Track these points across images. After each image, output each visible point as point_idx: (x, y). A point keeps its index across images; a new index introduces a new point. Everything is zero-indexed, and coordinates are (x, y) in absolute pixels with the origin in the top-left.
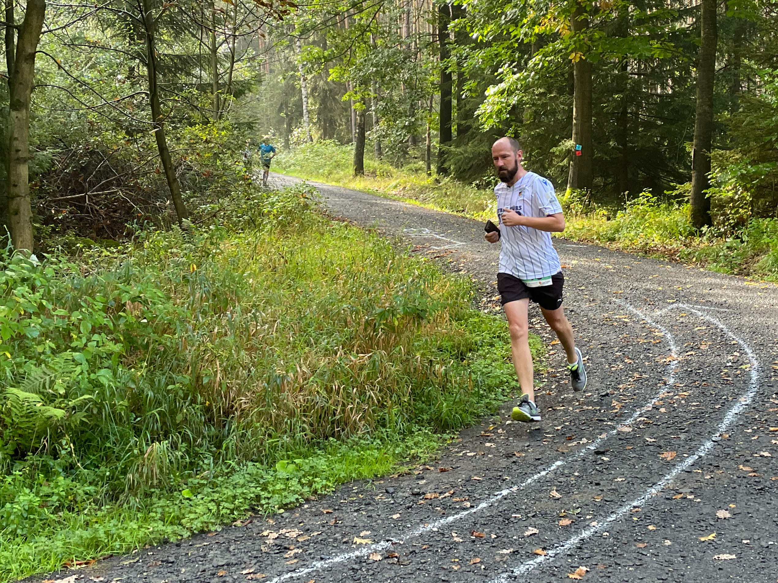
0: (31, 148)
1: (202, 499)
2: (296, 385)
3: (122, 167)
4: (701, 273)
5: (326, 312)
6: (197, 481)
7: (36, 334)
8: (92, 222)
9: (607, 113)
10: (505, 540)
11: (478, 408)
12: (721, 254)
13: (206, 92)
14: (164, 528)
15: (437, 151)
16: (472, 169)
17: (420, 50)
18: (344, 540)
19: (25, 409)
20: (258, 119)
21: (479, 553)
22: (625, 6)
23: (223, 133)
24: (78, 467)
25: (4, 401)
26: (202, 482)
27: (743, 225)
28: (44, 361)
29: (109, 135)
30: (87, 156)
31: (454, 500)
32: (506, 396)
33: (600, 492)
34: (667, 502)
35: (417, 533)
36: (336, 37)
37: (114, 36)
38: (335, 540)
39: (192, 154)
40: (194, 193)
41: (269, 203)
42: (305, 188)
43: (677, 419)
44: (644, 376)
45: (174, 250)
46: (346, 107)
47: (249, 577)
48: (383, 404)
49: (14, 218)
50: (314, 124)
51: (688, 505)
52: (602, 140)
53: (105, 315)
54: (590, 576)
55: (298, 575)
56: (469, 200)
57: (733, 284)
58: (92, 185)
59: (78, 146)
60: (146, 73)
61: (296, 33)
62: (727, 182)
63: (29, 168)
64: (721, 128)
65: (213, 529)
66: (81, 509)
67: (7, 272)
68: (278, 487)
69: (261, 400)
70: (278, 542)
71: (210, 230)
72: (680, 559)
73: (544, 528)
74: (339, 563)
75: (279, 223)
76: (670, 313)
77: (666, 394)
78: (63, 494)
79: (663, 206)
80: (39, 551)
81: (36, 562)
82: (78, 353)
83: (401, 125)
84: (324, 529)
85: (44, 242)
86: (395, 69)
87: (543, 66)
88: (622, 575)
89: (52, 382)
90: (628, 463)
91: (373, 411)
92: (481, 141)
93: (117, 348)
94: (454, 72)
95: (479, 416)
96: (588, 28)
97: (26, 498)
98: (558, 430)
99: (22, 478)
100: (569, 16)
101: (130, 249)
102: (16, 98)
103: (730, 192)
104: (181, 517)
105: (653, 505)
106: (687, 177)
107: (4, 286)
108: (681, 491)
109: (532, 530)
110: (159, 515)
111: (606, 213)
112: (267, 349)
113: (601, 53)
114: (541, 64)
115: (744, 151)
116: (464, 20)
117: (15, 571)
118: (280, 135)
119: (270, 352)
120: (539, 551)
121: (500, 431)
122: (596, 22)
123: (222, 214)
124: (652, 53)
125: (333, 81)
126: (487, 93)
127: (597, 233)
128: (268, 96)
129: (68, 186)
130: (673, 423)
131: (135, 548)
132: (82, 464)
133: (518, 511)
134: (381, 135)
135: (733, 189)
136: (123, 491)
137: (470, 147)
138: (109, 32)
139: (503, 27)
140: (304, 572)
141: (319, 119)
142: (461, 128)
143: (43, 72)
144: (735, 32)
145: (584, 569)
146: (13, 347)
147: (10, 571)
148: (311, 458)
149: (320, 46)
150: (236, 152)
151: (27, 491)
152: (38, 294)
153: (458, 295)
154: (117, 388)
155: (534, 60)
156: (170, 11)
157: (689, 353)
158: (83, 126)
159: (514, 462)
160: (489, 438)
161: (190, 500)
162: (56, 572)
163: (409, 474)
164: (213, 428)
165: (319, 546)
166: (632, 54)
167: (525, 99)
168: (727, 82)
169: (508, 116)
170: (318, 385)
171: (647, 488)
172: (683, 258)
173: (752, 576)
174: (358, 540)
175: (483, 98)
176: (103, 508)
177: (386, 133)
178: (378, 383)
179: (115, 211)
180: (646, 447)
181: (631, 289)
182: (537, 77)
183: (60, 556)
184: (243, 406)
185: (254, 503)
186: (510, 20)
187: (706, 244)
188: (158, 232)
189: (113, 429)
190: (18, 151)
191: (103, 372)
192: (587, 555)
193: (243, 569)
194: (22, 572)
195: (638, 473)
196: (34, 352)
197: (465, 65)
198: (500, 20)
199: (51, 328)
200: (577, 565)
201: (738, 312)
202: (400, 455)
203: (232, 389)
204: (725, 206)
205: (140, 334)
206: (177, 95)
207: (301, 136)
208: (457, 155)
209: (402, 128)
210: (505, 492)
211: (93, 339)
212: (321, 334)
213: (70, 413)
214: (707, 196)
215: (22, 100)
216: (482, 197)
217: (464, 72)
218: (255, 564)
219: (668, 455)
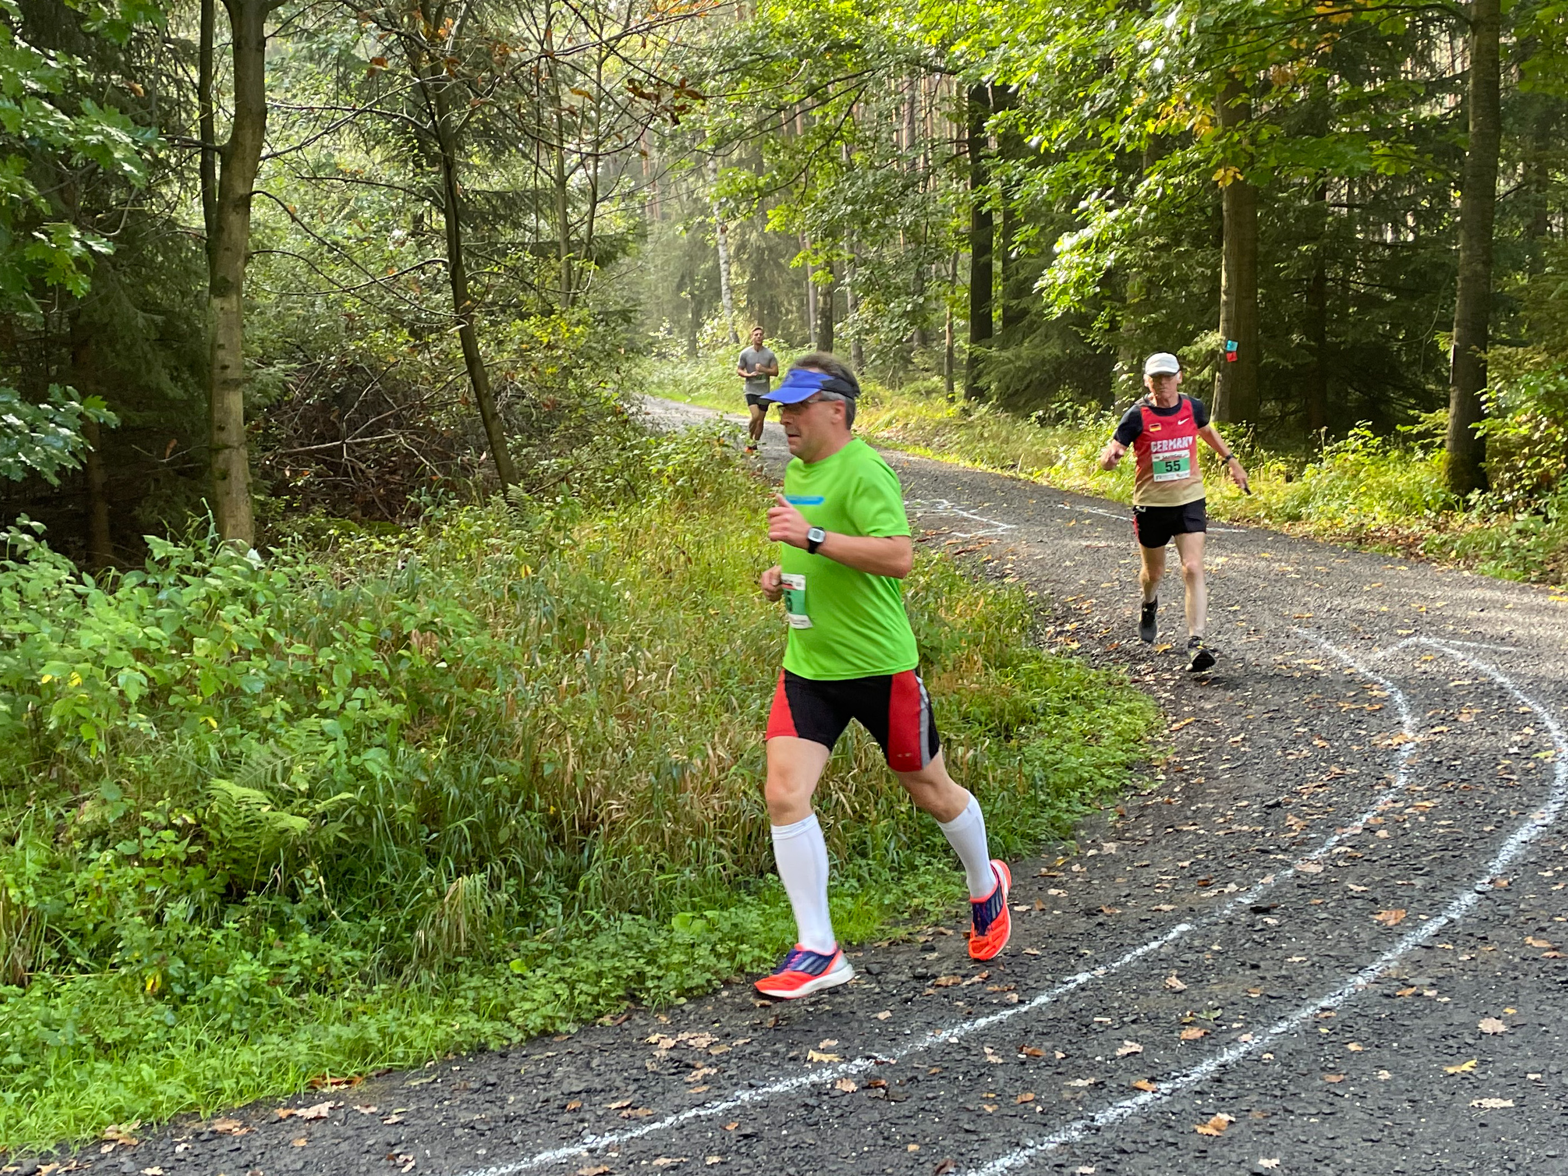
0: (248, 362)
1: (545, 976)
2: (707, 780)
3: (404, 394)
4: (1466, 579)
5: (759, 651)
6: (533, 946)
7: (259, 687)
8: (354, 492)
9: (1287, 280)
10: (1081, 1062)
11: (1037, 827)
12: (1506, 543)
13: (546, 258)
14: (479, 1025)
15: (965, 356)
16: (1030, 389)
17: (934, 170)
18: (791, 1054)
19: (242, 815)
20: (640, 304)
21: (1032, 1083)
22: (1320, 77)
23: (577, 330)
24: (333, 918)
25: (208, 801)
26: (545, 946)
27: (1549, 490)
28: (273, 734)
29: (380, 337)
30: (344, 375)
31: (989, 989)
32: (1089, 805)
33: (1257, 982)
34: (1385, 1001)
35: (920, 1046)
36: (779, 151)
37: (388, 160)
38: (776, 1054)
39: (525, 370)
40: (529, 438)
41: (660, 456)
42: (722, 428)
43: (1409, 851)
44: (1349, 770)
45: (493, 541)
46: (800, 278)
47: (625, 1113)
48: (861, 817)
49: (221, 486)
50: (742, 311)
51: (1425, 1009)
52: (1276, 332)
53: (374, 654)
54: (1235, 1130)
55: (709, 1112)
56: (1025, 446)
57: (1526, 600)
58: (353, 426)
59: (327, 358)
60: (443, 225)
61: (708, 147)
62: (1520, 406)
63: (245, 397)
64: (1507, 304)
65: (563, 1028)
66: (339, 989)
67: (208, 580)
68: (677, 958)
69: (644, 805)
70: (674, 1054)
71: (557, 504)
72: (1406, 1105)
73: (1153, 1043)
74: (782, 1094)
75: (677, 492)
76: (1402, 655)
77: (1390, 805)
78: (308, 962)
79: (1395, 454)
80: (269, 1059)
81: (264, 1077)
82: (329, 721)
83: (898, 311)
84: (756, 1035)
85: (273, 527)
86: (887, 207)
87: (1164, 195)
88: (1296, 1130)
89: (287, 770)
90: (1314, 928)
91: (844, 827)
92: (1047, 337)
93: (396, 712)
94: (997, 210)
95: (1037, 841)
96: (1250, 119)
97: (246, 968)
98: (1183, 868)
99: (238, 935)
100: (1212, 99)
101: (419, 539)
102: (220, 274)
103: (1525, 427)
104: (509, 1006)
105: (1358, 1006)
106: (1442, 399)
107: (204, 604)
108: (1411, 981)
109: (1131, 1047)
110: (470, 1003)
111: (1283, 467)
112: (655, 715)
113: (1274, 169)
114: (1160, 190)
115: (1553, 347)
116: (1016, 111)
117: (228, 1092)
118: (681, 332)
119: (660, 721)
120: (1143, 1084)
121: (1076, 868)
122: (1265, 108)
123: (578, 475)
124: (1374, 164)
125: (775, 232)
126: (1056, 248)
127: (1267, 506)
128: (659, 262)
129: (314, 428)
130: (1402, 858)
131: (431, 1058)
132: (340, 913)
133: (1105, 1011)
134: (862, 329)
135: (1530, 421)
136: (409, 959)
137: (1027, 349)
138: (378, 154)
139: (1088, 124)
140: (721, 1108)
141: (750, 301)
142: (1010, 314)
143: (266, 227)
144: (1537, 120)
145: (1225, 1117)
146: (221, 708)
147: (220, 1092)
148: (733, 909)
149: (750, 169)
150: (602, 363)
151: (248, 956)
152: (259, 618)
153: (1000, 620)
154: (396, 782)
155: (1146, 183)
156: (483, 113)
157: (1437, 729)
158: (336, 321)
159: (1100, 924)
160: (1056, 880)
161: (524, 978)
162: (297, 1096)
163: (909, 941)
164: (562, 854)
165: (747, 1065)
166: (1332, 167)
167: (1129, 256)
168: (1521, 216)
169: (1098, 289)
170: (744, 780)
171: (1347, 976)
172: (1431, 551)
173: (1543, 1139)
174: (816, 1056)
175: (1049, 257)
176: (375, 988)
177: (872, 325)
178: (854, 778)
179: (393, 472)
180: (1347, 902)
181: (1329, 610)
182: (1153, 215)
183: (304, 1069)
184: (615, 816)
185: (634, 986)
186: (1101, 110)
187: (1477, 525)
188: (468, 508)
189: (390, 852)
190: (225, 367)
191: (372, 753)
192: (1231, 1094)
193: (615, 1099)
194: (241, 1093)
195: (1332, 948)
196: (256, 718)
197: (1016, 197)
198: (1082, 109)
199: (285, 677)
200: (1211, 1110)
201: (1534, 653)
202: (893, 908)
203: (594, 785)
204: (1514, 454)
205: (435, 687)
206: (498, 263)
207: (719, 333)
208: (1004, 363)
209: (901, 317)
210: (1082, 978)
211: (354, 696)
212: (751, 690)
213: (319, 825)
214: (1479, 434)
215: (230, 279)
216: (1049, 441)
217: (1015, 210)
218: (635, 1091)
219: (1390, 917)
